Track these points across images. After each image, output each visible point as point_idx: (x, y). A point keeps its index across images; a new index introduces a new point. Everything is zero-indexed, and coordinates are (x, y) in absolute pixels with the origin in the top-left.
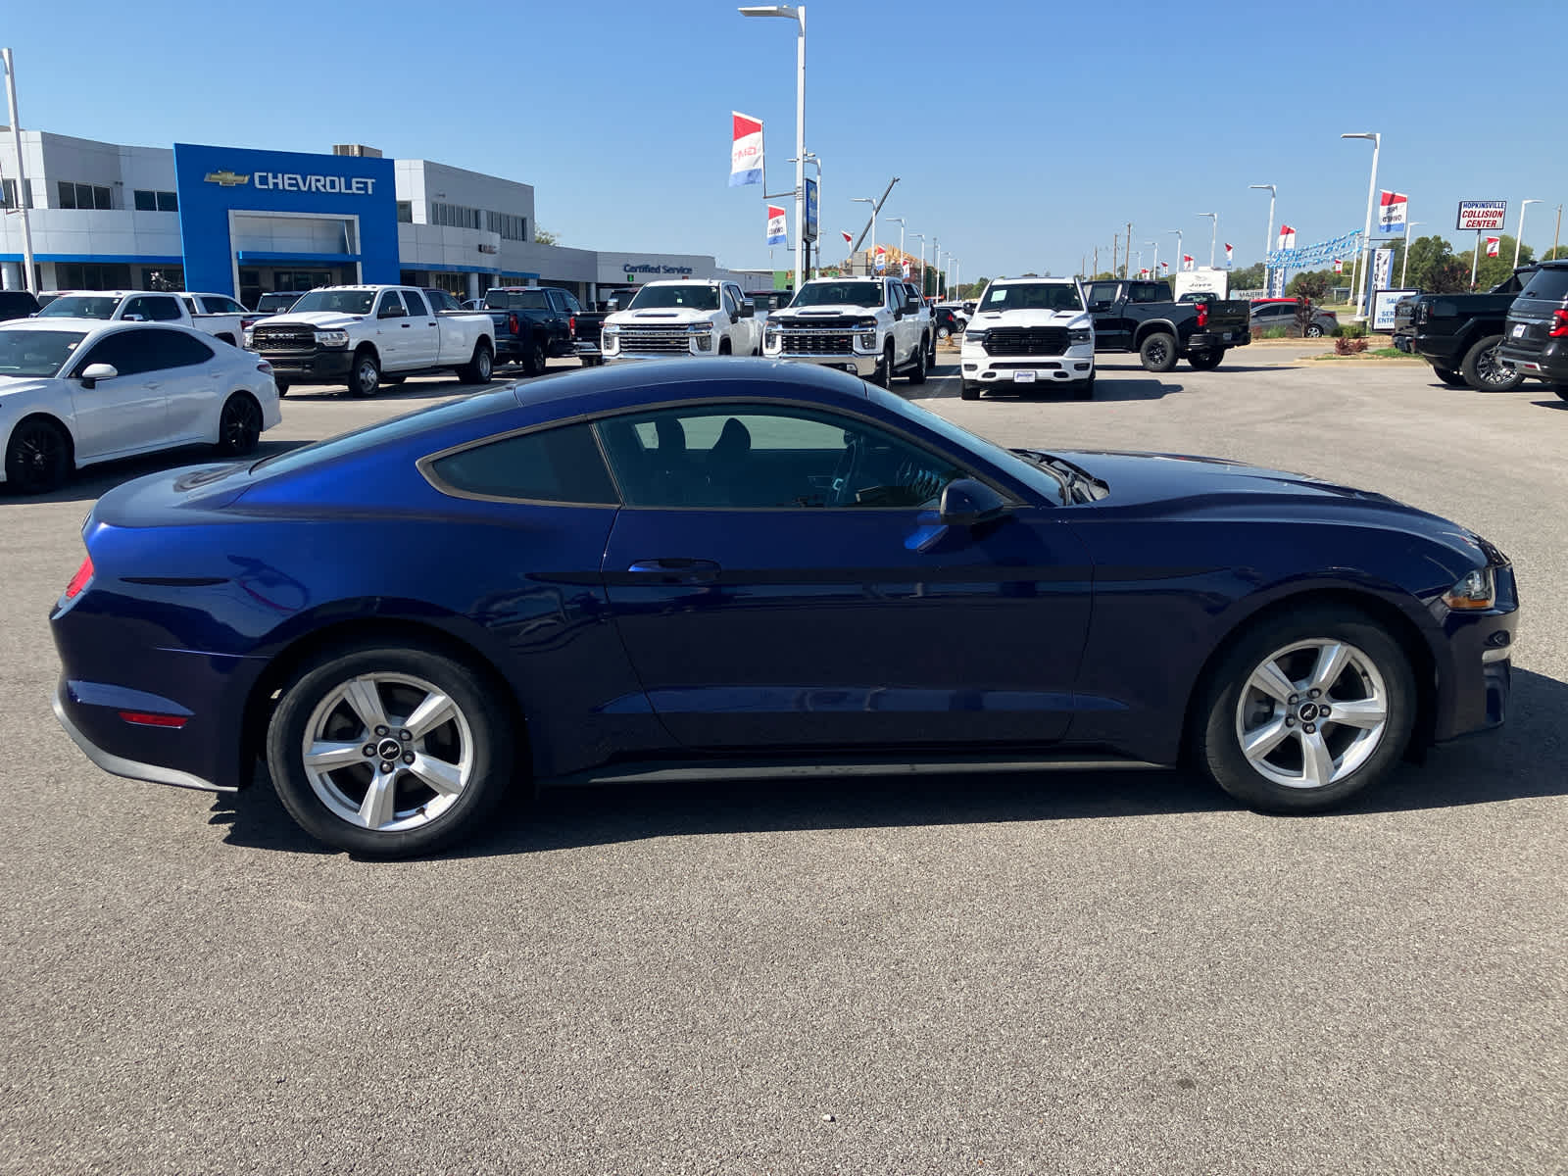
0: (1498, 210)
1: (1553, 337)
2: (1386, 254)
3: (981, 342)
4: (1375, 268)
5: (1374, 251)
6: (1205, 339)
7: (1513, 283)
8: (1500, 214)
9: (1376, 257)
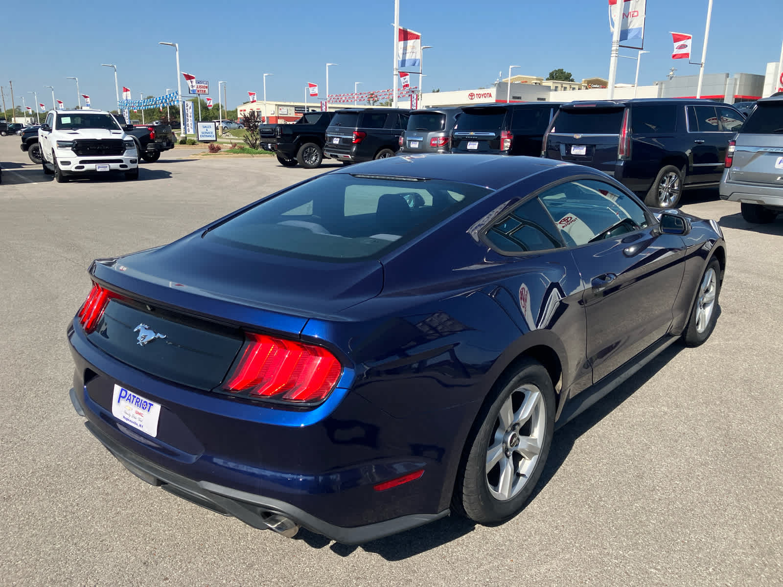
0: (205, 85)
1: (354, 143)
2: (190, 104)
3: (71, 148)
4: (186, 111)
5: (184, 102)
6: (155, 146)
7: (304, 119)
8: (207, 87)
9: (186, 105)
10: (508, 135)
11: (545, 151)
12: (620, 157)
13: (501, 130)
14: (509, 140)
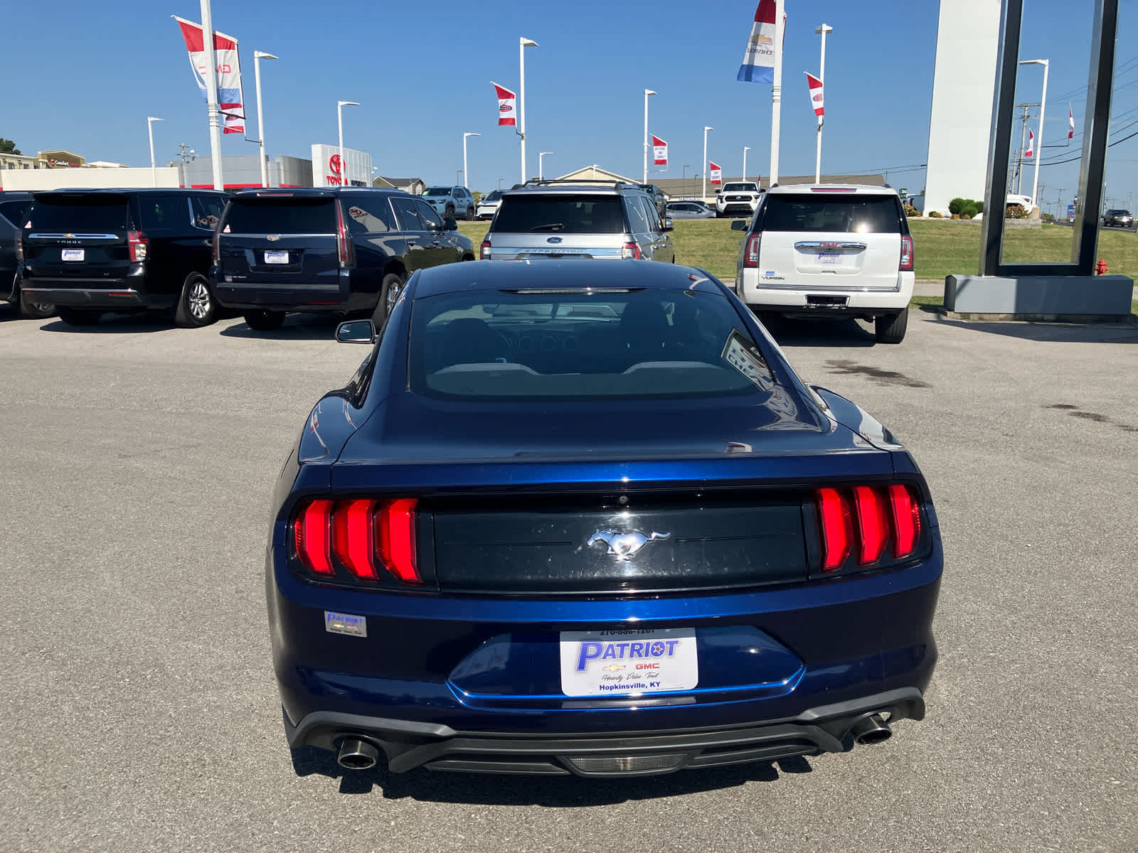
10: (140, 238)
11: (219, 259)
12: (343, 265)
13: (125, 230)
14: (142, 245)
